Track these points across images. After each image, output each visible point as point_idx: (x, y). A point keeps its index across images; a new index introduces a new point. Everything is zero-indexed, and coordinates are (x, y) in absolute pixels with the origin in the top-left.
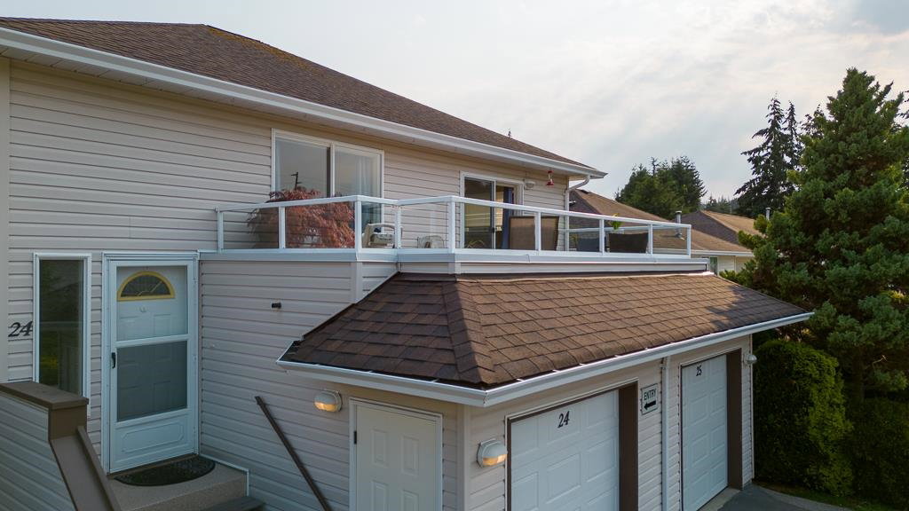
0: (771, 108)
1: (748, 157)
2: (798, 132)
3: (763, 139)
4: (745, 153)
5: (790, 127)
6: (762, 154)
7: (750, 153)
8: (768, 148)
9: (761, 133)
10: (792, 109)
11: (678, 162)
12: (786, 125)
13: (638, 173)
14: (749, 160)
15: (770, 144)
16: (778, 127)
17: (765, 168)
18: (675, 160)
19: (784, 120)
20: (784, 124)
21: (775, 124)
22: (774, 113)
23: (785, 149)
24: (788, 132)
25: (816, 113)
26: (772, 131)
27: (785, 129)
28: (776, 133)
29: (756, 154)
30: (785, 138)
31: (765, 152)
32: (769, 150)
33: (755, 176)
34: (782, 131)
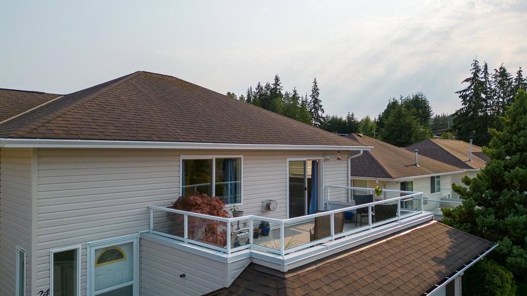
0: (473, 65)
1: (459, 95)
2: (490, 80)
3: (469, 84)
4: (457, 92)
5: (485, 77)
6: (467, 93)
7: (460, 92)
8: (472, 89)
9: (467, 80)
10: (486, 66)
11: (416, 96)
12: (483, 76)
13: (392, 103)
14: (460, 97)
15: (473, 87)
16: (478, 77)
17: (469, 101)
18: (415, 95)
19: (481, 73)
20: (481, 75)
21: (475, 75)
22: (475, 69)
23: (482, 90)
24: (483, 80)
25: (501, 68)
26: (474, 79)
27: (482, 78)
28: (476, 80)
29: (464, 93)
30: (482, 84)
31: (470, 92)
32: (472, 91)
33: (463, 106)
34: (480, 79)
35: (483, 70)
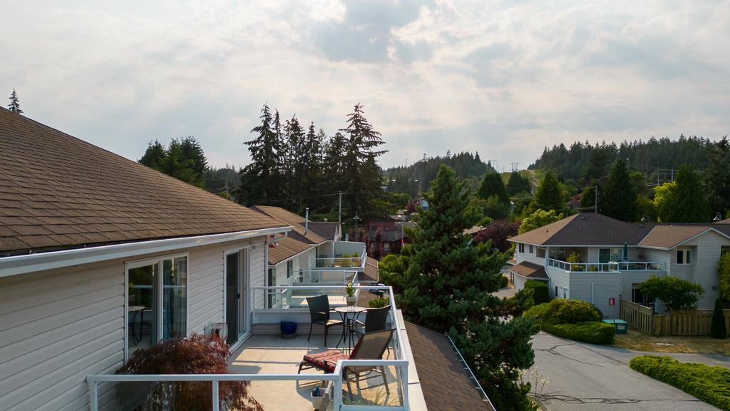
0: (263, 111)
1: (248, 146)
3: (258, 134)
4: (246, 143)
5: (277, 128)
6: (258, 145)
7: (249, 143)
9: (257, 129)
10: (277, 114)
11: (187, 141)
13: (154, 146)
14: (249, 149)
15: (263, 139)
17: (259, 156)
18: (185, 139)
19: (272, 122)
20: (272, 125)
21: (266, 124)
22: (266, 116)
23: (273, 143)
26: (264, 129)
28: (267, 130)
29: (254, 145)
30: (273, 135)
32: (263, 143)
33: (253, 162)
34: (271, 130)
35: (274, 119)
